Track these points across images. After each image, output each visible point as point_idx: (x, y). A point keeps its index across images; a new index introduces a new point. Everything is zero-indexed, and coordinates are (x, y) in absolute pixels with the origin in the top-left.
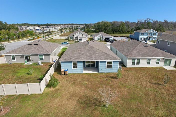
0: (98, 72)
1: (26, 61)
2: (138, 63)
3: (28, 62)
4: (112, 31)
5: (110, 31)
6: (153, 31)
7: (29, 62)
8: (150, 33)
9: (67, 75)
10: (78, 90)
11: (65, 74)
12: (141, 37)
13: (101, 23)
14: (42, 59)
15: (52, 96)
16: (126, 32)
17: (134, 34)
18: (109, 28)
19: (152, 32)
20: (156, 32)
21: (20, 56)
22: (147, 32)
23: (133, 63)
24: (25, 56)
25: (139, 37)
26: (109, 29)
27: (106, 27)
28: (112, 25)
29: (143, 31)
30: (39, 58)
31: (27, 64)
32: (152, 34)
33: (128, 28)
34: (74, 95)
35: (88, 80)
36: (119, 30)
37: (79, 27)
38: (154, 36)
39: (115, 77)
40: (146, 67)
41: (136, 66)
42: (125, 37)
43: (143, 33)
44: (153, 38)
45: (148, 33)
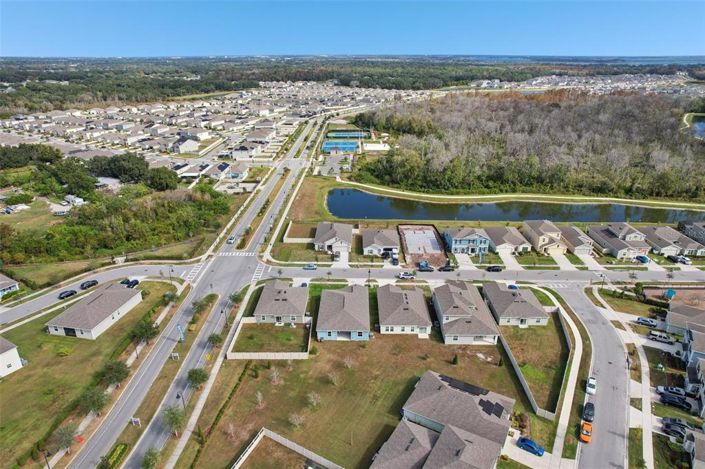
0: (350, 339)
2: (392, 330)
4: (425, 184)
5: (420, 183)
7: (280, 322)
8: (474, 240)
10: (332, 356)
12: (456, 247)
15: (316, 361)
19: (476, 238)
20: (485, 239)
22: (468, 238)
23: (387, 330)
31: (277, 324)
32: (479, 242)
34: (329, 361)
35: (340, 348)
38: (483, 246)
39: (362, 345)
40: (401, 334)
41: (390, 332)
43: (458, 239)
44: (480, 248)
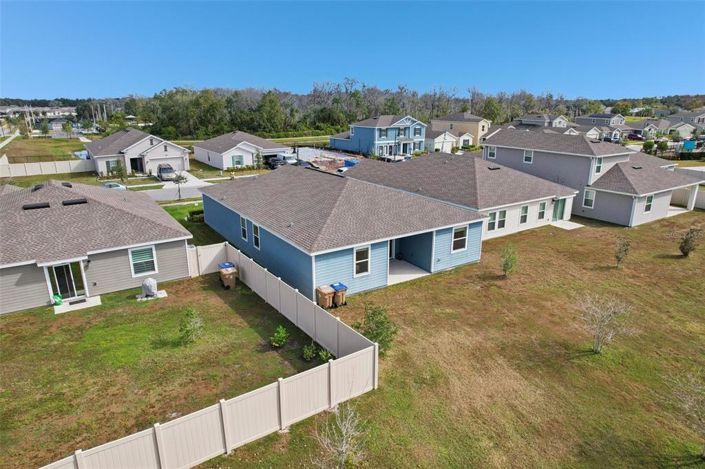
0: (430, 272)
1: (55, 293)
2: (502, 224)
3: (72, 299)
6: (414, 122)
7: (76, 298)
8: (405, 129)
9: (346, 304)
11: (335, 305)
12: (381, 143)
13: (178, 97)
14: (150, 266)
16: (285, 129)
17: (350, 133)
18: (218, 118)
19: (408, 124)
20: (420, 125)
21: (20, 275)
22: (396, 125)
23: (491, 226)
24: (50, 269)
25: (373, 144)
26: (221, 119)
27: (208, 111)
28: (229, 101)
29: (383, 122)
30: (132, 268)
31: (63, 307)
32: (412, 131)
33: (292, 115)
36: (261, 122)
37: (44, 113)
38: (418, 139)
40: (520, 233)
41: (497, 233)
42: (311, 146)
43: (384, 128)
44: (414, 144)
45: (399, 129)
